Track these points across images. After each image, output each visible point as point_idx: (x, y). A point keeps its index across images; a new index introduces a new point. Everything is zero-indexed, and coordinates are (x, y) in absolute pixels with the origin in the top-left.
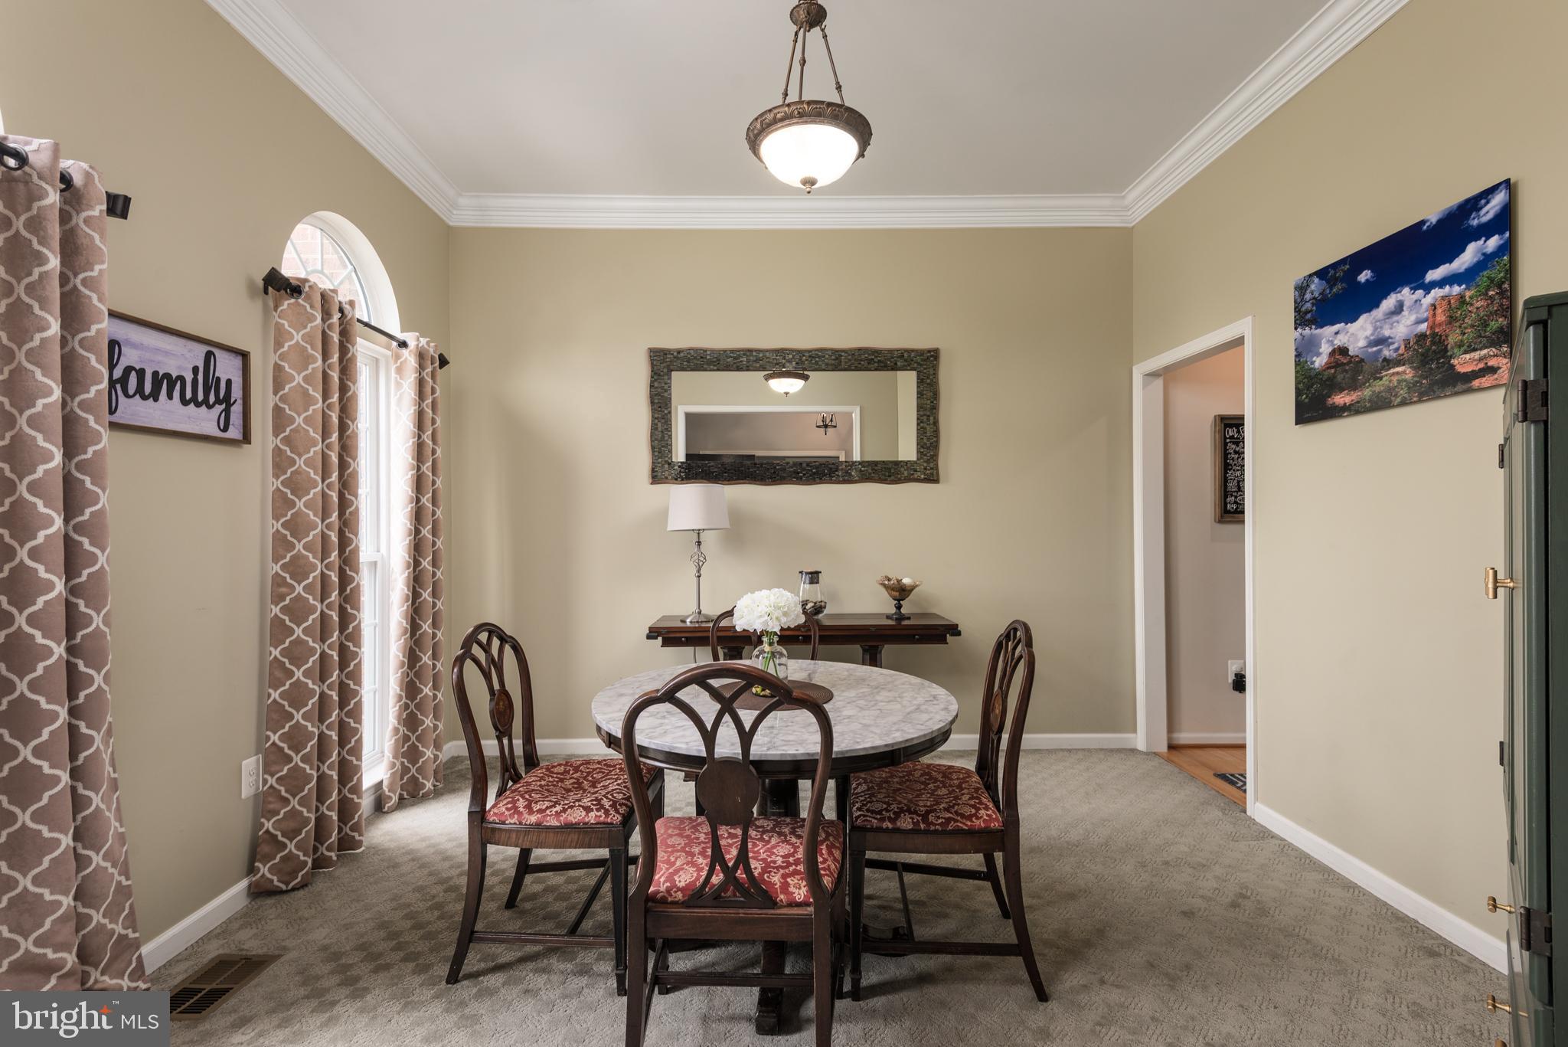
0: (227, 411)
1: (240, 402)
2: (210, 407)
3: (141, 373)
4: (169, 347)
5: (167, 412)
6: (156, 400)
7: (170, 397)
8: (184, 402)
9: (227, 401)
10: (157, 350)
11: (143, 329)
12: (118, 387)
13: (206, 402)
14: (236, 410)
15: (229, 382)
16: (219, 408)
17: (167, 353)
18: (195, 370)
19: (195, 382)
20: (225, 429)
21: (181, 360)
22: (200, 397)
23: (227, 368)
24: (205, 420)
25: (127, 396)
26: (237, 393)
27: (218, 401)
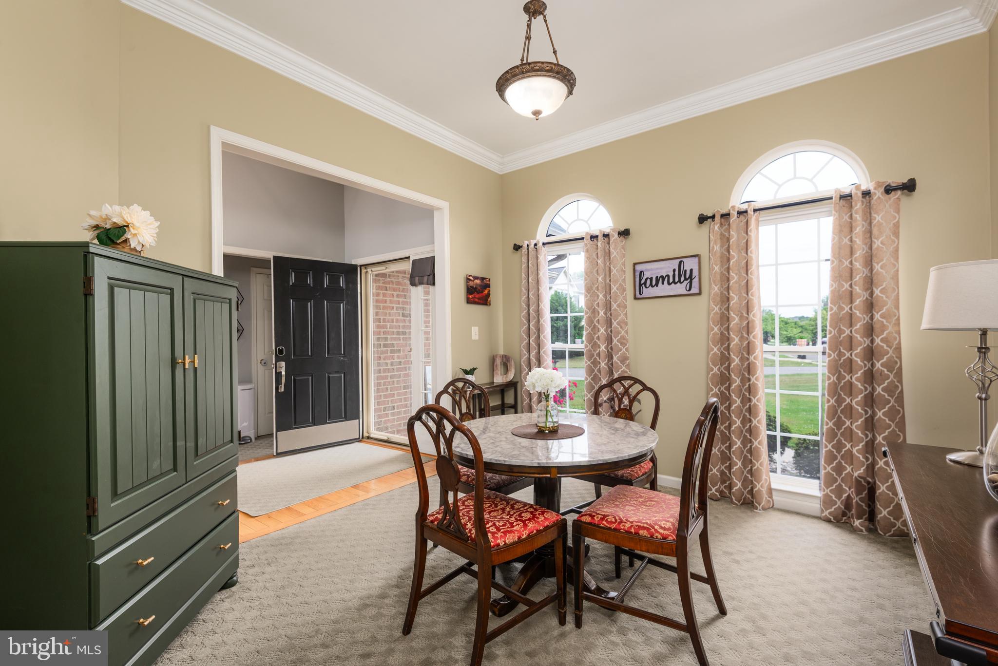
0: (691, 283)
1: (697, 277)
2: (681, 283)
3: (651, 279)
4: (662, 266)
5: (663, 289)
6: (657, 286)
7: (663, 283)
8: (669, 284)
9: (691, 278)
10: (657, 269)
11: (652, 263)
12: (643, 286)
13: (679, 281)
14: (695, 282)
15: (691, 270)
16: (686, 282)
17: (661, 268)
18: (674, 270)
19: (674, 276)
20: (690, 290)
21: (667, 269)
22: (677, 280)
23: (689, 265)
24: (680, 288)
25: (646, 287)
26: (695, 273)
27: (686, 279)
